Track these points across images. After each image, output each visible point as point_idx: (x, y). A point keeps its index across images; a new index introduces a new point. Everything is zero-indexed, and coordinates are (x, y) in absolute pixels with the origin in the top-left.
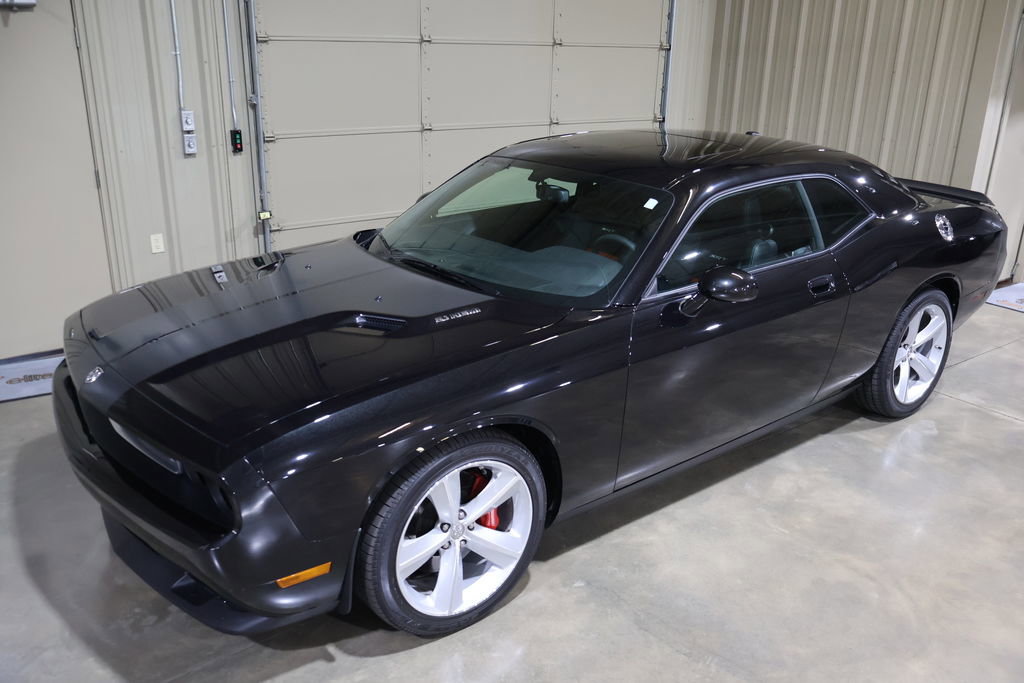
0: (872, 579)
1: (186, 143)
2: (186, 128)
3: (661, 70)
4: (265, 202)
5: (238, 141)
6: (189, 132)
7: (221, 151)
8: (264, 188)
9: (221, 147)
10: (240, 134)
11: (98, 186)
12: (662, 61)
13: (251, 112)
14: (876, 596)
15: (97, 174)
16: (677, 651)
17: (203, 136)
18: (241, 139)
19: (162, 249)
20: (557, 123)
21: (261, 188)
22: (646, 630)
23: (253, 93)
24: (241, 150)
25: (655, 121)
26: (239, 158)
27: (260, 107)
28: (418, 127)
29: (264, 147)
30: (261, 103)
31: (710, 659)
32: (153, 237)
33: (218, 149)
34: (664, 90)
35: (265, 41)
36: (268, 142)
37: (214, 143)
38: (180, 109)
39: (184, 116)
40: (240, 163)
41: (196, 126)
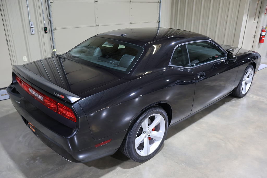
0: (222, 140)
1: (32, 31)
2: (31, 27)
3: (159, 8)
4: (54, 47)
5: (46, 30)
6: (32, 28)
7: (41, 33)
8: (54, 42)
9: (41, 32)
10: (46, 28)
11: (8, 43)
12: (159, 6)
13: (49, 22)
14: (224, 144)
15: (7, 40)
16: (174, 162)
17: (36, 29)
18: (47, 29)
19: (26, 60)
20: (132, 23)
21: (53, 43)
22: (166, 157)
23: (50, 17)
24: (47, 32)
25: (157, 22)
26: (46, 34)
27: (51, 20)
28: (95, 25)
29: (53, 31)
30: (52, 19)
31: (183, 163)
32: (24, 57)
33: (40, 32)
34: (159, 14)
35: (52, 2)
36: (54, 30)
37: (39, 31)
38: (29, 22)
39: (30, 23)
40: (47, 36)
41: (34, 26)
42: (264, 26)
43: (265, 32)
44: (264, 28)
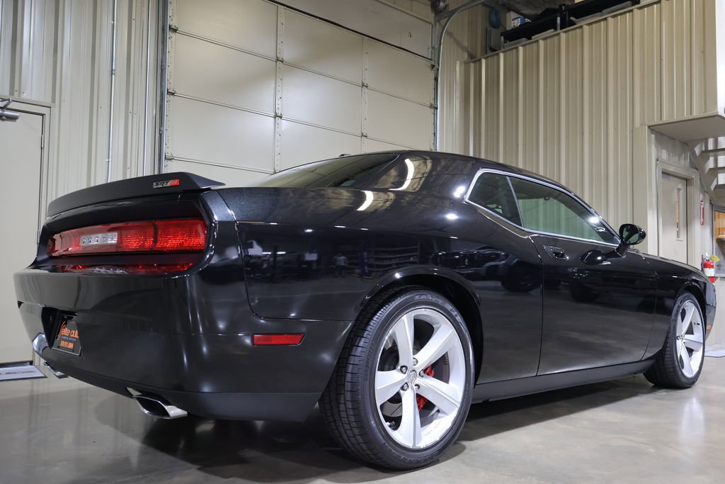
42: (707, 254)
43: (712, 267)
44: (707, 259)
